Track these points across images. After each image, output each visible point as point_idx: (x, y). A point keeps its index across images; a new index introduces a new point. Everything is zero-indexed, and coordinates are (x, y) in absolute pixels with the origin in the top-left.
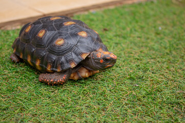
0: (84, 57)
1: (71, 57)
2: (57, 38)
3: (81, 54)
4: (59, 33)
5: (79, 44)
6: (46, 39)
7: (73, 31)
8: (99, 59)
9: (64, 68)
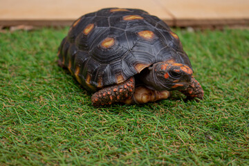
0: (140, 69)
1: (119, 67)
2: (106, 37)
3: (136, 64)
4: (111, 29)
5: (135, 49)
6: (93, 37)
7: (133, 29)
8: (163, 73)
9: (107, 83)
